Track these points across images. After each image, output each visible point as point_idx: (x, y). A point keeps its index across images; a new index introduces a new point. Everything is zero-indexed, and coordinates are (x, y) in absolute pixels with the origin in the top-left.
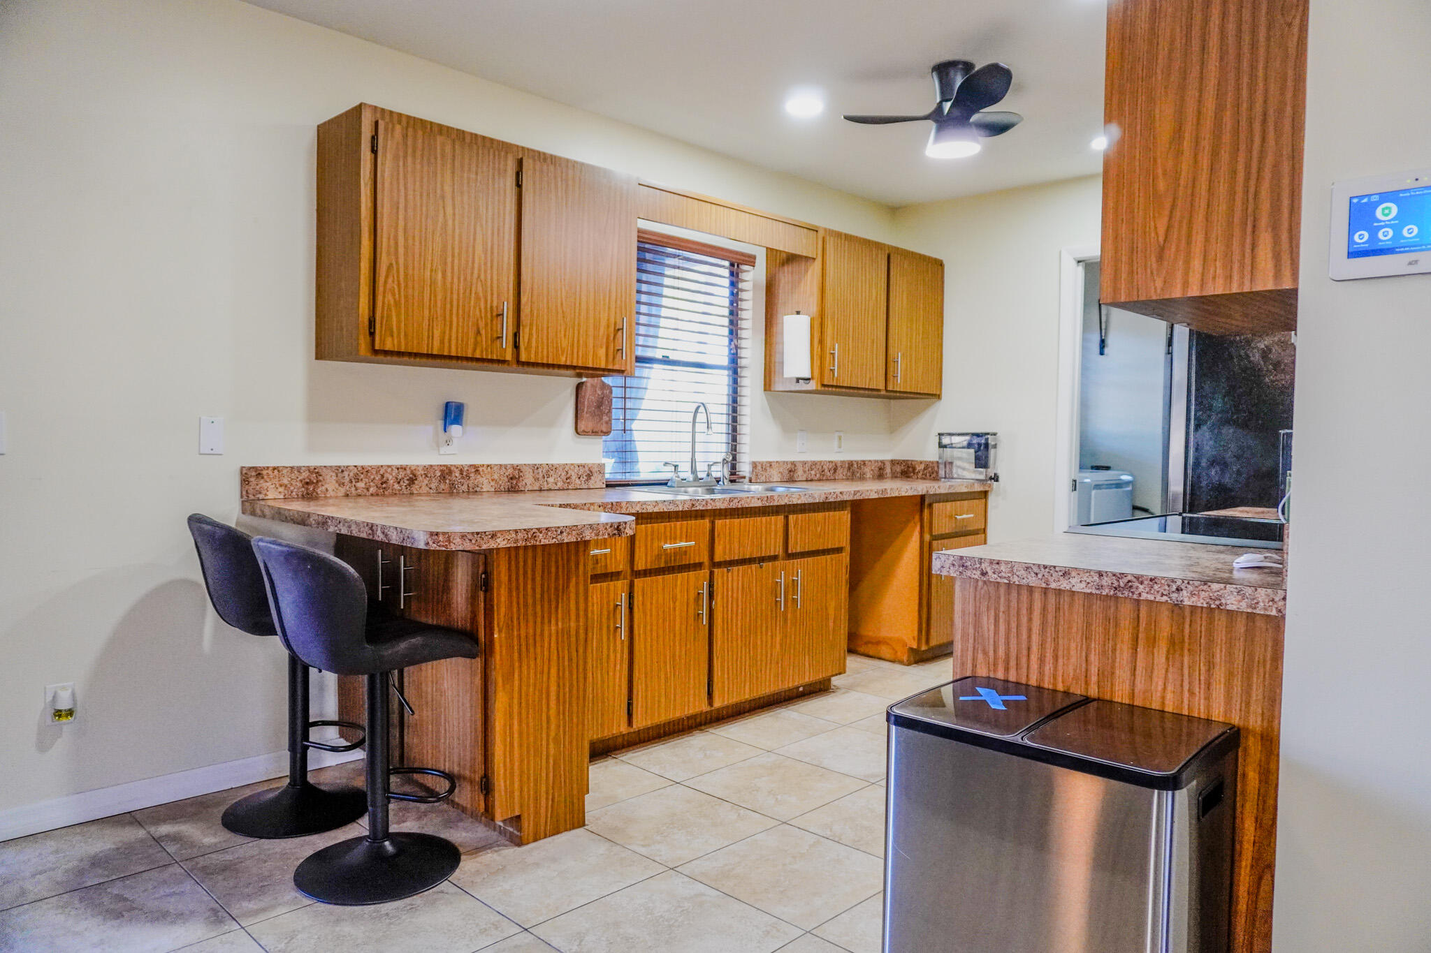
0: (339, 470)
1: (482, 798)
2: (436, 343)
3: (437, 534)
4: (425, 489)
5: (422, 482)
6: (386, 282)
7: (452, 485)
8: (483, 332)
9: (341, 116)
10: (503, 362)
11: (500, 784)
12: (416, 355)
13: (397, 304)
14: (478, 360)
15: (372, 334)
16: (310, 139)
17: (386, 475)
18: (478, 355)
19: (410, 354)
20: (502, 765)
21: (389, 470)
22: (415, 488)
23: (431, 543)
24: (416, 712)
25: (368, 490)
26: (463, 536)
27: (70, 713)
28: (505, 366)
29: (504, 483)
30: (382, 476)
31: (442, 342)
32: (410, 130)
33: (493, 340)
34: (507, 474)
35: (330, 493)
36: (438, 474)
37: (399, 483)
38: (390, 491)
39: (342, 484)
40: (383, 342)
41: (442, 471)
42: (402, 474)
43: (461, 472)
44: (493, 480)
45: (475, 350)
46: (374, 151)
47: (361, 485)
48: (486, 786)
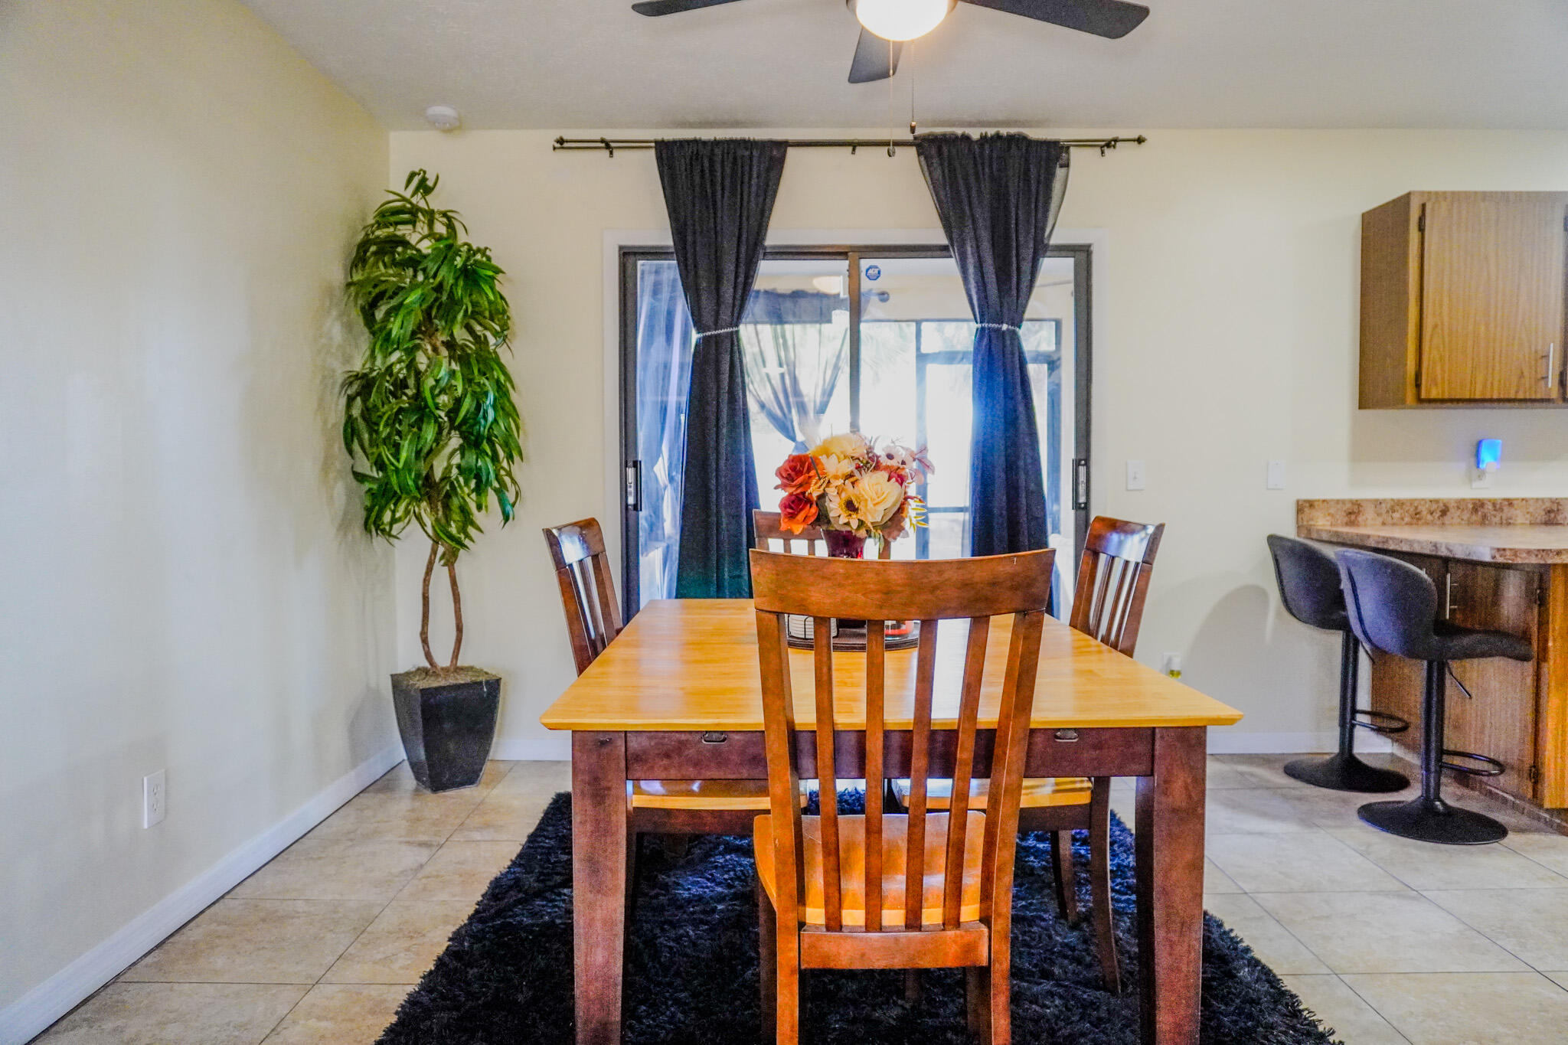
0: (1378, 503)
1: (1530, 784)
2: (1479, 387)
3: (1504, 550)
4: (1456, 520)
5: (1454, 513)
6: (1431, 340)
7: (1484, 517)
8: (1526, 374)
9: (1388, 204)
10: (1548, 400)
11: (1550, 772)
12: (1458, 401)
13: (1442, 358)
14: (1521, 401)
15: (1418, 386)
16: (1355, 227)
17: (1420, 508)
18: (1521, 396)
19: (1452, 400)
20: (1553, 760)
21: (1423, 502)
22: (1447, 519)
23: (1497, 556)
24: (1473, 695)
25: (1402, 519)
26: (1529, 552)
27: (1179, 673)
28: (1551, 405)
29: (1541, 515)
30: (1416, 508)
31: (1485, 386)
32: (1456, 205)
33: (1537, 381)
34: (1544, 507)
35: (1369, 522)
36: (1470, 506)
37: (1432, 514)
38: (1423, 521)
39: (1379, 515)
40: (1428, 392)
41: (1474, 504)
42: (1434, 506)
43: (1494, 505)
44: (1528, 513)
45: (1517, 392)
46: (1421, 229)
47: (1396, 515)
48: (1535, 775)
